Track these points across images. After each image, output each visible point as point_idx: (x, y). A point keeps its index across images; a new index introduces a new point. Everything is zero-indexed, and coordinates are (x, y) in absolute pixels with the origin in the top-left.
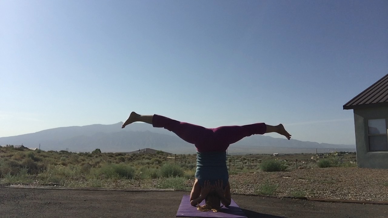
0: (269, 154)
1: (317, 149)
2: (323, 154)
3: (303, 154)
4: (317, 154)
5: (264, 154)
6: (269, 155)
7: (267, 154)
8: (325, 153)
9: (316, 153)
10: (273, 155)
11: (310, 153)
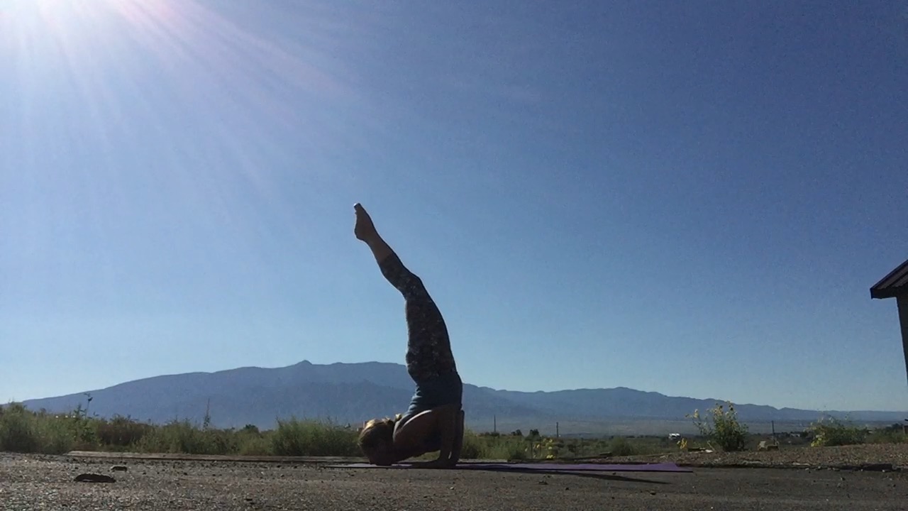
0: (657, 435)
1: (773, 422)
2: (788, 435)
4: (774, 434)
5: (647, 436)
6: (657, 437)
7: (653, 437)
8: (792, 433)
9: (771, 432)
10: (668, 438)
11: (757, 433)
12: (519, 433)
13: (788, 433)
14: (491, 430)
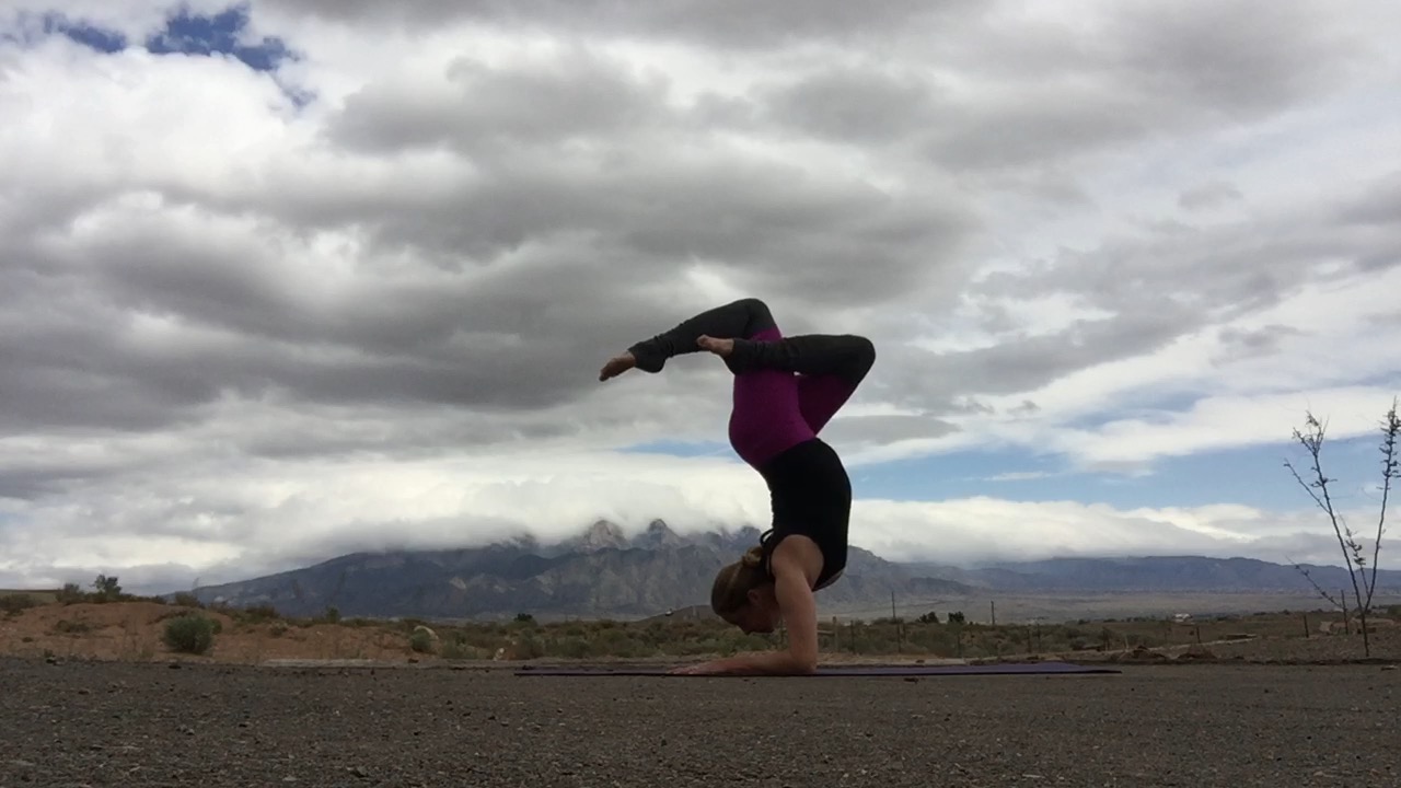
0: (1153, 617)
1: (1343, 591)
2: (1369, 612)
3: (1287, 613)
4: (1345, 611)
5: (1136, 619)
6: (1153, 620)
9: (1340, 609)
10: (1171, 620)
11: (1316, 610)
12: (933, 617)
13: (1369, 608)
14: (888, 614)
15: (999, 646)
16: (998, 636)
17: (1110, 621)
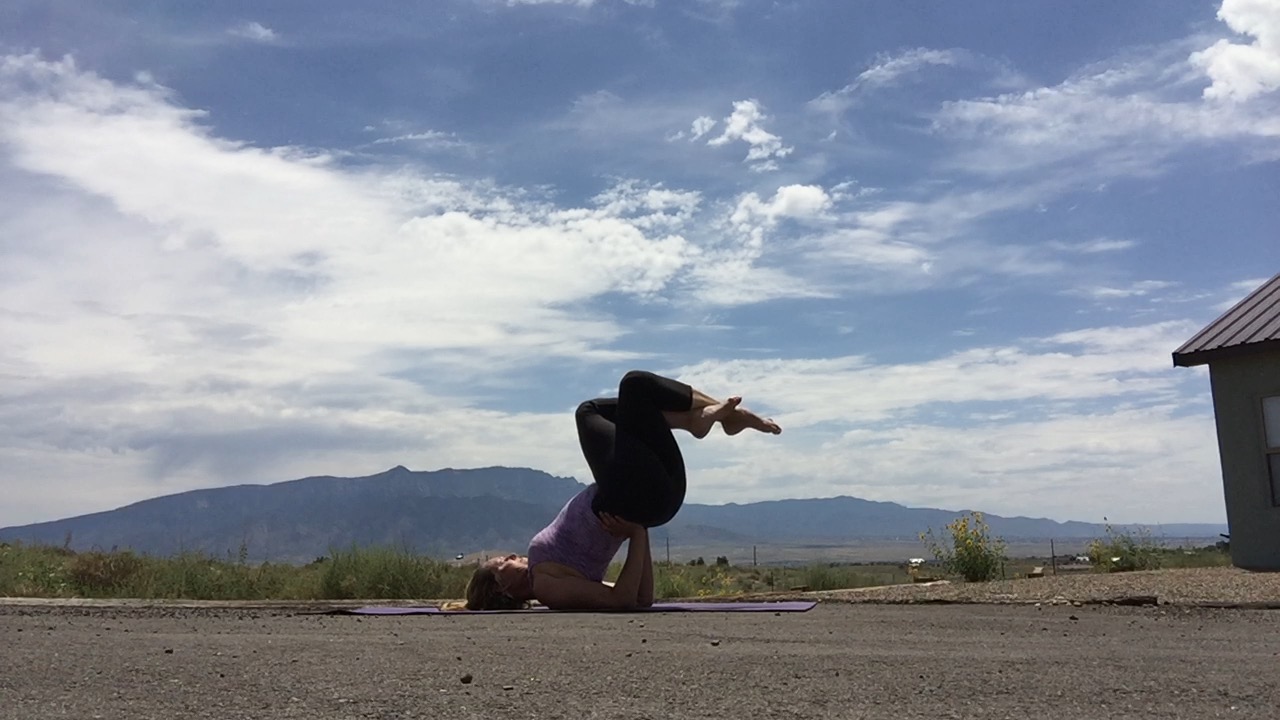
1: (1052, 541)
2: (1073, 559)
4: (1054, 557)
5: (879, 563)
6: (893, 564)
7: (885, 564)
8: (1078, 555)
9: (1050, 555)
10: (908, 565)
11: (1029, 556)
12: (701, 562)
13: (1074, 555)
14: (663, 559)
15: (753, 587)
16: (753, 577)
17: (856, 564)
